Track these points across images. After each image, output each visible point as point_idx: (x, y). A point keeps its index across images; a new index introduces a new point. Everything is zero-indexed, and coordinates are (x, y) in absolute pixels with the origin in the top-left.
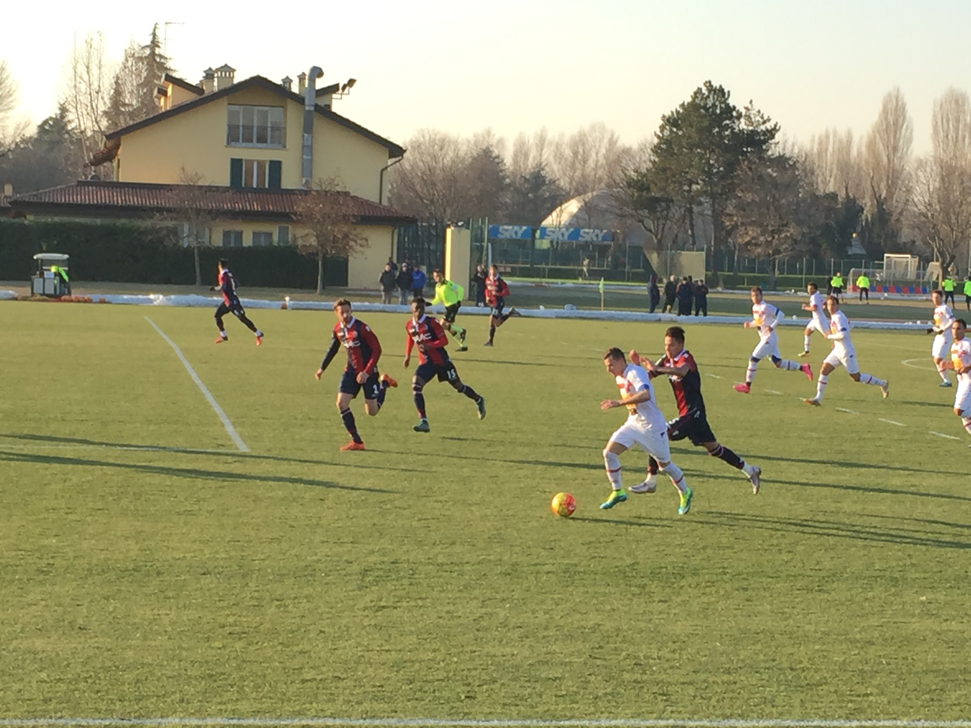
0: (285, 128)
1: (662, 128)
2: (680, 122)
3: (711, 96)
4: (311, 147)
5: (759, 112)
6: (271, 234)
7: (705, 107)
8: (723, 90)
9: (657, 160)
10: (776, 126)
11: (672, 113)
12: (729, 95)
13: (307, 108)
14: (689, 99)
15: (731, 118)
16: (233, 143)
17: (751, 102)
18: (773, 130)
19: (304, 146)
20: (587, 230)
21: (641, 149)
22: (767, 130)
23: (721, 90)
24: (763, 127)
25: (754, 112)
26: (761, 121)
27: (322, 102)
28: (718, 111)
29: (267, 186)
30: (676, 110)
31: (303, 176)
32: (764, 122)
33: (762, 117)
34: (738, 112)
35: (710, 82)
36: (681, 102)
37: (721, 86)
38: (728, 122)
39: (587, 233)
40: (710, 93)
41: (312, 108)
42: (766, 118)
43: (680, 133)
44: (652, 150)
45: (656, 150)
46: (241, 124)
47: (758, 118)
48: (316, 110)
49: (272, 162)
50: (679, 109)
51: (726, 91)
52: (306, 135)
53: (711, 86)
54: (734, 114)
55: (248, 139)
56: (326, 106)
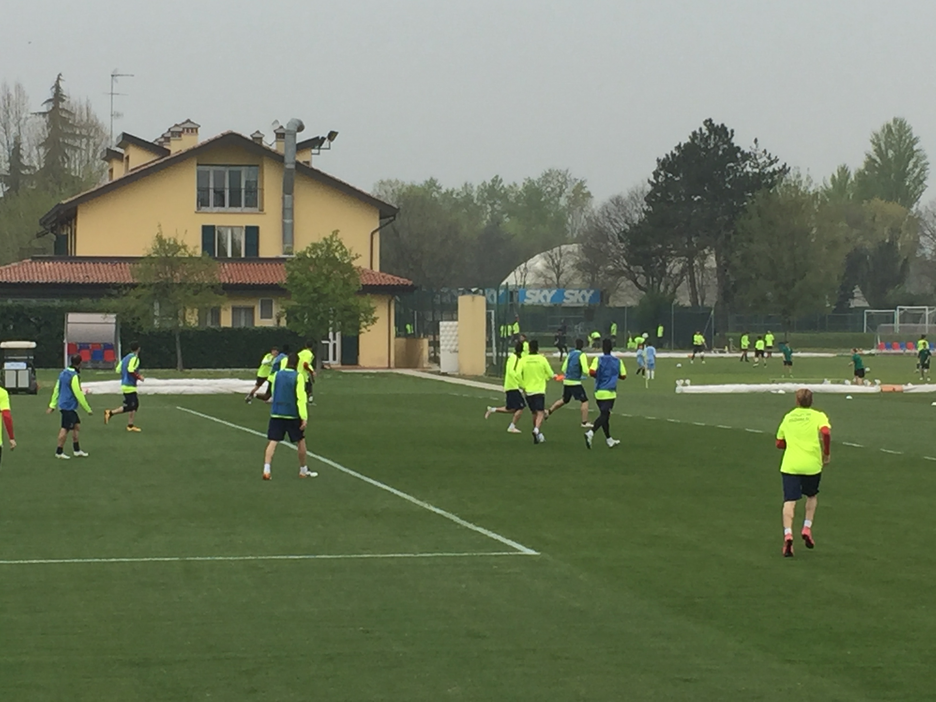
0: (262, 190)
1: (656, 174)
2: (676, 166)
3: (712, 137)
4: (292, 209)
5: (765, 152)
6: (252, 309)
7: (706, 149)
8: (725, 129)
9: (651, 209)
10: (784, 166)
11: (667, 155)
12: (732, 135)
13: (288, 166)
14: (689, 140)
15: (735, 160)
16: (203, 208)
17: (756, 141)
18: (781, 171)
19: (284, 209)
20: (572, 291)
21: (632, 198)
22: (774, 171)
23: (723, 128)
24: (770, 169)
25: (760, 152)
26: (768, 161)
27: (302, 158)
28: (720, 153)
29: (243, 256)
30: (672, 152)
31: (284, 243)
32: (771, 163)
33: (769, 158)
34: (742, 153)
35: (710, 120)
36: (677, 144)
37: (723, 125)
38: (732, 164)
39: (573, 295)
40: (710, 132)
41: (293, 166)
42: (773, 158)
43: (677, 179)
44: (645, 199)
45: (649, 198)
46: (211, 186)
47: (765, 159)
48: (296, 166)
49: (247, 227)
50: (674, 152)
51: (729, 130)
52: (287, 196)
53: (713, 125)
54: (739, 155)
55: (220, 202)
56: (304, 162)
